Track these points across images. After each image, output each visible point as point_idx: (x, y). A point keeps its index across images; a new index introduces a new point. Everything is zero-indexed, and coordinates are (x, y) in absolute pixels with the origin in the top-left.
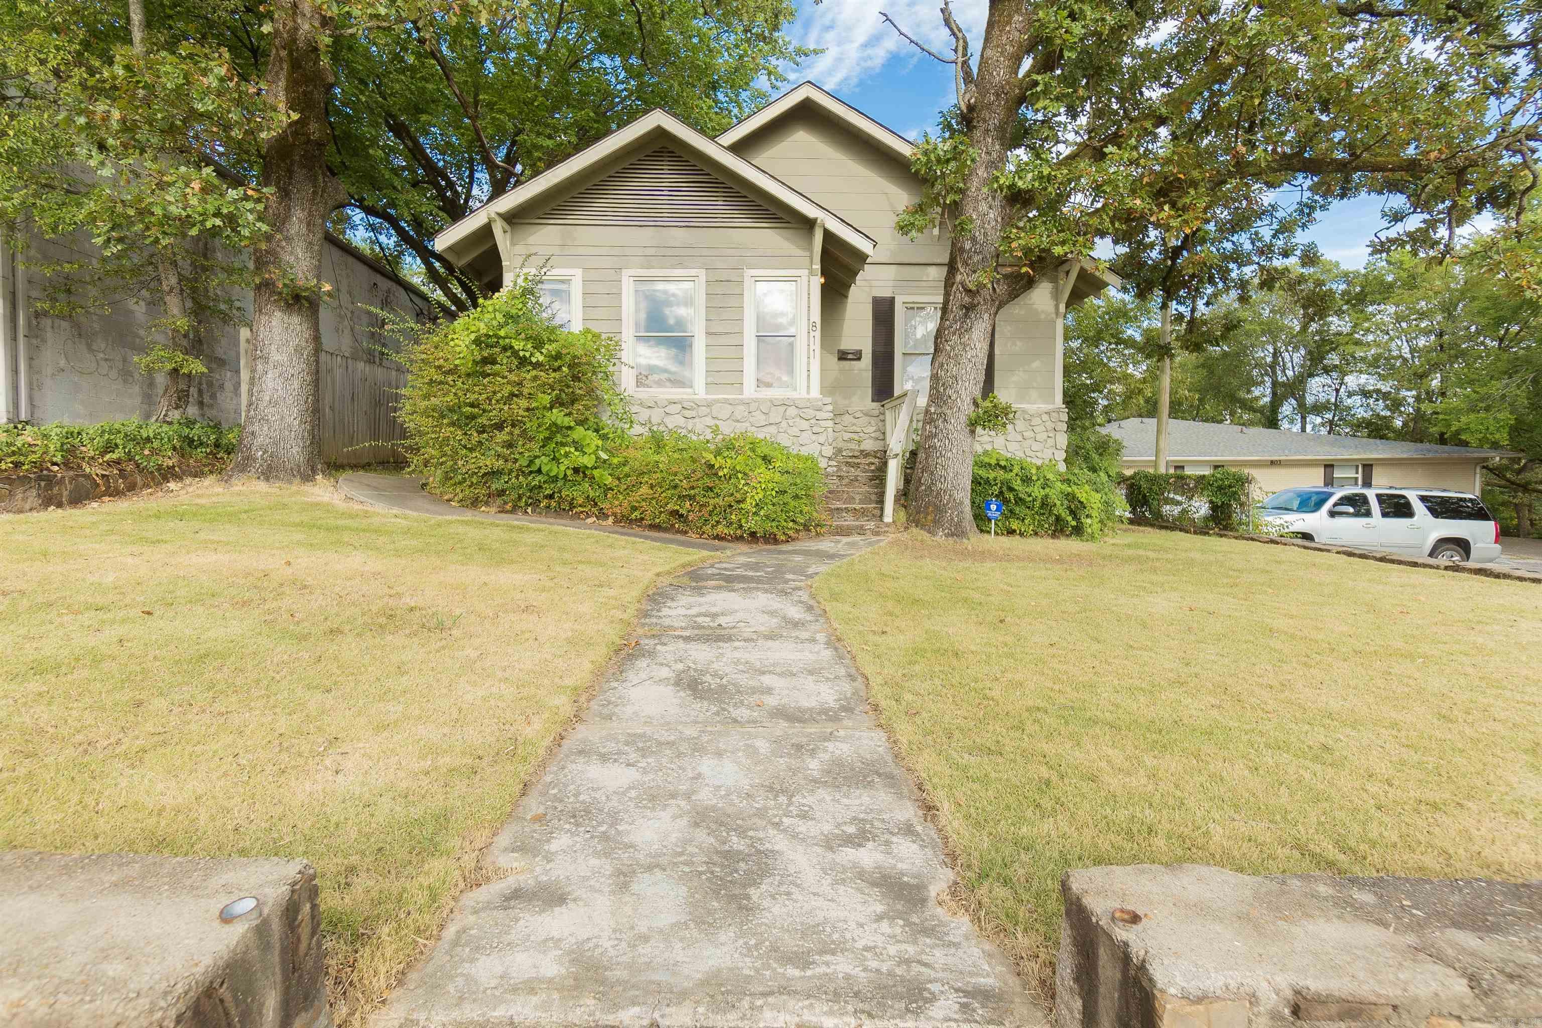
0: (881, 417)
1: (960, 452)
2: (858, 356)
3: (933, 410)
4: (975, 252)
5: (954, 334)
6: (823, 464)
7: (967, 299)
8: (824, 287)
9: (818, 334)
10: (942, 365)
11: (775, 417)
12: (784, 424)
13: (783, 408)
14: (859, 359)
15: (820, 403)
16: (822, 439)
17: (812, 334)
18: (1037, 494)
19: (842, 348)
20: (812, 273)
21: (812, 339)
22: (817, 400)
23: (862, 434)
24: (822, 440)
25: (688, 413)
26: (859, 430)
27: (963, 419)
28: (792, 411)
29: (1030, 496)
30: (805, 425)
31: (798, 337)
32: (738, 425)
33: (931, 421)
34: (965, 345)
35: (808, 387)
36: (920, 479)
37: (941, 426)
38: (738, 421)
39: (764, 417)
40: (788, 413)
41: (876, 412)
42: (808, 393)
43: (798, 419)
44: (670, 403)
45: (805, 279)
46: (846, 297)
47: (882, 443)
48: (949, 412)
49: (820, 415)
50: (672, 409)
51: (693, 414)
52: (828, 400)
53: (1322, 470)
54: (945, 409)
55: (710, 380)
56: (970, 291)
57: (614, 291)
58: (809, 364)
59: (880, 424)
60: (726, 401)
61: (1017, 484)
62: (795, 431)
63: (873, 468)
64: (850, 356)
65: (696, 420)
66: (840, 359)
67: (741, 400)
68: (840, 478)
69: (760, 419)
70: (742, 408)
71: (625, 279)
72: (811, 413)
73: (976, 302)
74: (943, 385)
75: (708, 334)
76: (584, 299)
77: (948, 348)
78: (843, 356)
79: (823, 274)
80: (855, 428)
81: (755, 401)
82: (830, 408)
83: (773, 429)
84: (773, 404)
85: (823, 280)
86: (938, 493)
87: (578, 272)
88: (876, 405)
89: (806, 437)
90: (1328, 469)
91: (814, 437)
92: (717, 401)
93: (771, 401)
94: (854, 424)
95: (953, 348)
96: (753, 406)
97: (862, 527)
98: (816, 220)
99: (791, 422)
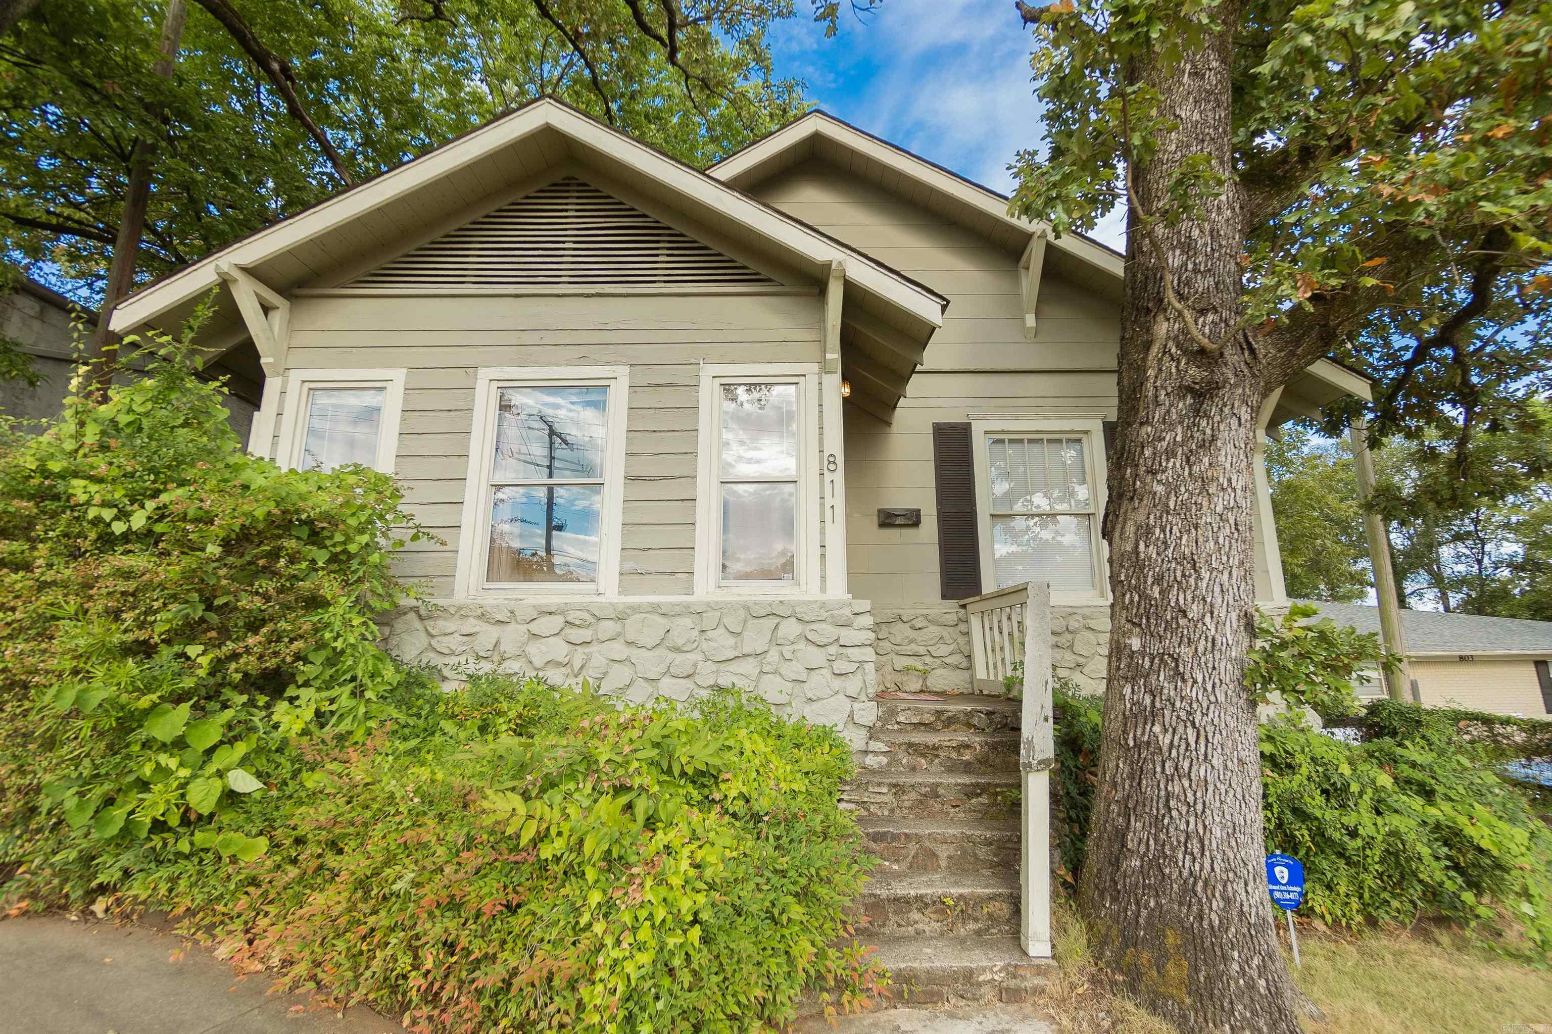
0: (963, 627)
1: (1233, 765)
2: (913, 519)
3: (1135, 643)
4: (1196, 271)
5: (1170, 453)
6: (856, 739)
7: (1194, 373)
8: (847, 402)
9: (839, 476)
10: (1149, 531)
11: (755, 641)
12: (773, 655)
13: (772, 622)
14: (916, 524)
15: (847, 612)
16: (853, 685)
17: (828, 477)
18: (1371, 831)
19: (886, 506)
20: (825, 369)
21: (828, 486)
22: (842, 605)
23: (928, 659)
24: (852, 691)
25: (575, 635)
26: (922, 650)
27: (1227, 671)
28: (790, 628)
29: (1353, 834)
30: (817, 657)
31: (802, 482)
32: (679, 658)
33: (1136, 675)
34: (1204, 482)
35: (823, 578)
36: (1121, 836)
37: (1168, 689)
38: (677, 650)
39: (731, 641)
40: (780, 633)
41: (952, 618)
42: (823, 589)
43: (802, 645)
44: (542, 613)
45: (813, 380)
46: (889, 424)
47: (967, 674)
48: (1185, 652)
49: (849, 636)
50: (545, 625)
51: (585, 634)
52: (865, 605)
53: (1532, 670)
54: (1170, 643)
55: (629, 566)
56: (1202, 351)
57: (461, 405)
58: (823, 532)
59: (962, 640)
60: (655, 609)
61: (1315, 804)
62: (796, 669)
63: (967, 756)
64: (899, 521)
65: (594, 648)
66: (883, 525)
67: (687, 606)
68: (898, 789)
69: (723, 644)
70: (687, 622)
71: (482, 386)
72: (828, 631)
73: (1217, 377)
74: (1158, 580)
75: (631, 479)
76: (403, 419)
77: (1159, 489)
78: (888, 520)
79: (845, 379)
80: (914, 648)
81: (718, 607)
82: (868, 620)
83: (749, 667)
84: (752, 613)
85: (846, 391)
86: (1187, 891)
87: (399, 377)
88: (952, 604)
89: (819, 683)
90: (1541, 667)
91: (837, 683)
92: (636, 609)
93: (746, 608)
94: (912, 641)
95: (1172, 488)
96: (711, 618)
97: (968, 976)
98: (827, 266)
99: (787, 651)
